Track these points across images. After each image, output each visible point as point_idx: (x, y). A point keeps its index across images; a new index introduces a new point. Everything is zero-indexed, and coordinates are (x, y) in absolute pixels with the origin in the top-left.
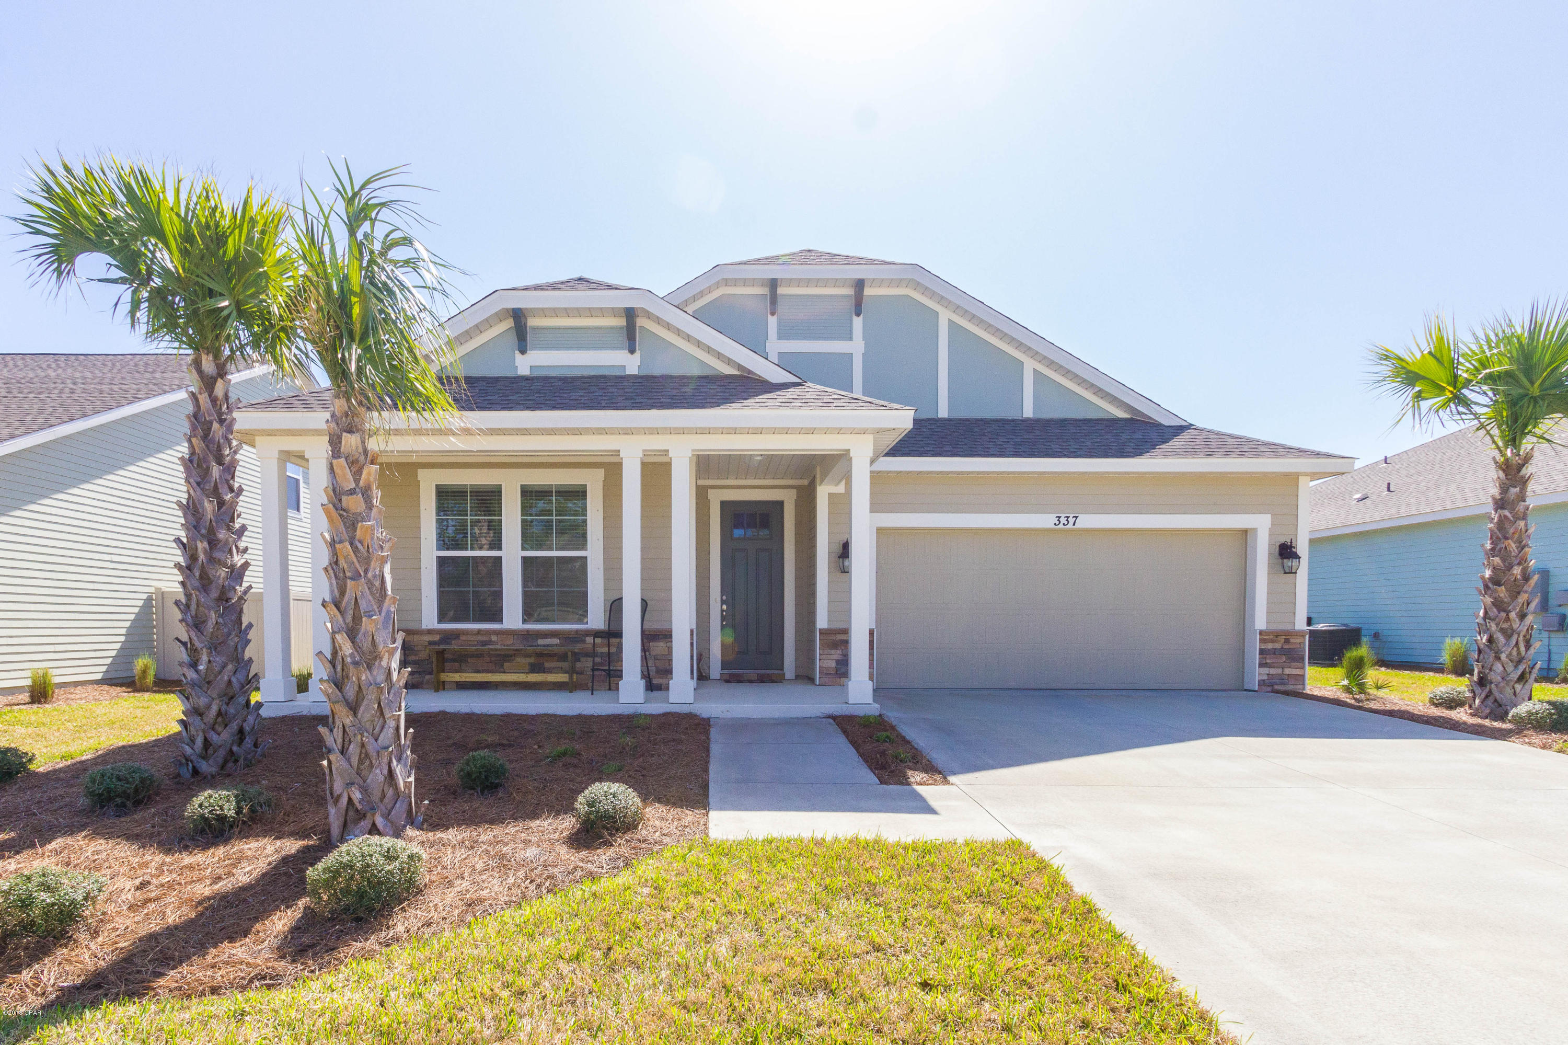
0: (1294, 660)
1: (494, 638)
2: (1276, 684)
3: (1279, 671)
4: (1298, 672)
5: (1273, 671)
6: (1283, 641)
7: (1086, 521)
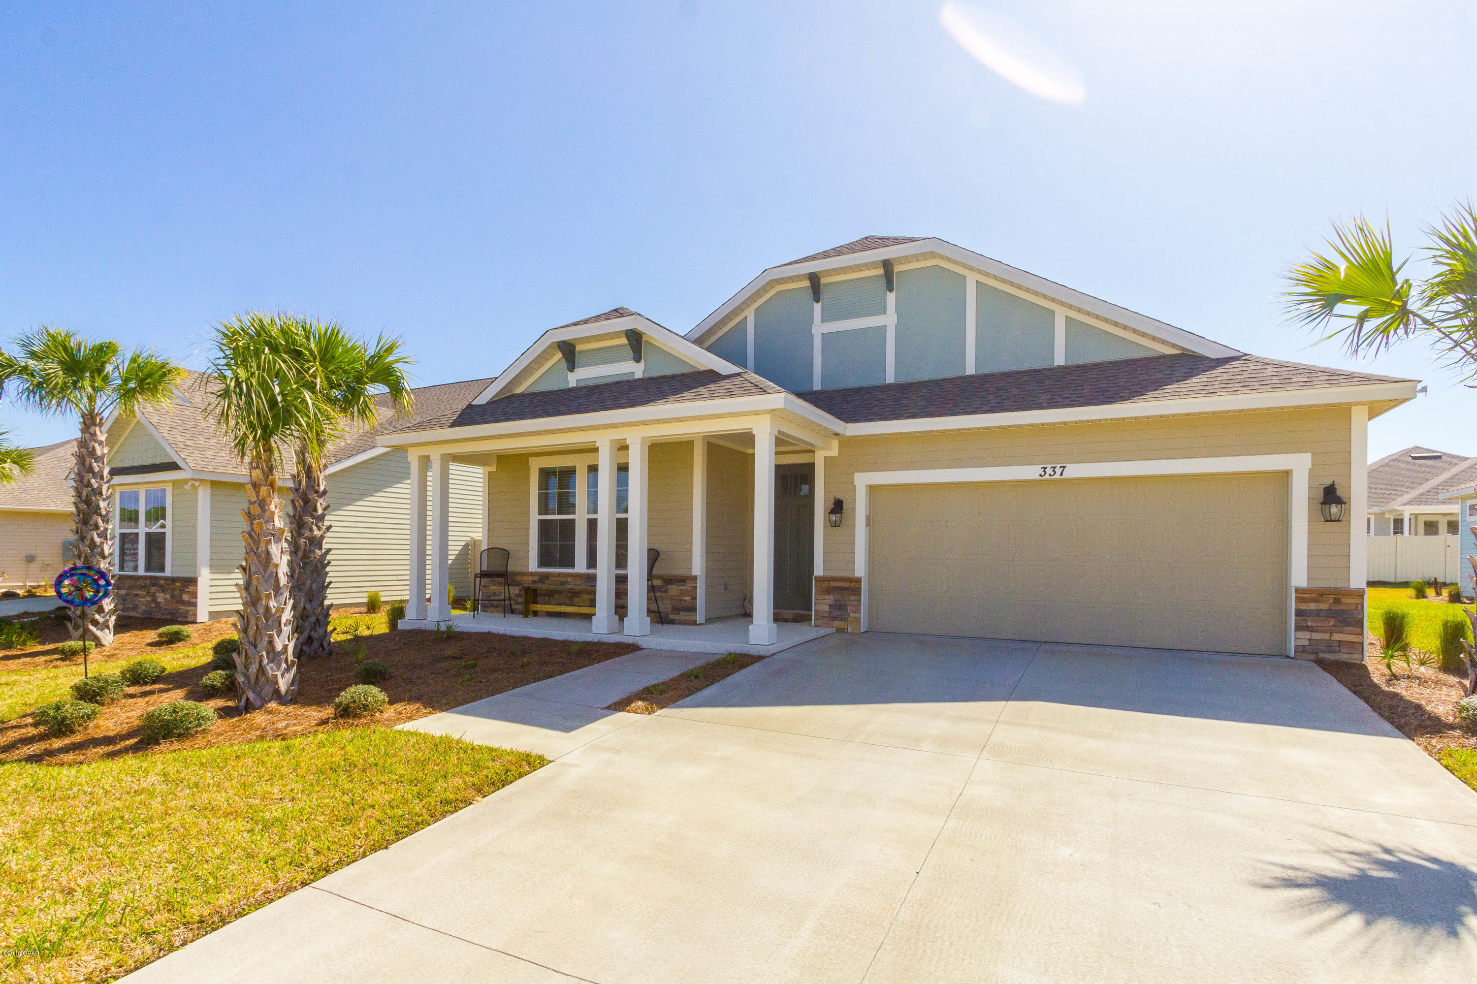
0: (1347, 624)
1: (569, 579)
2: (1322, 652)
3: (1326, 636)
4: (1352, 638)
5: (1316, 636)
6: (1332, 600)
7: (1074, 471)
